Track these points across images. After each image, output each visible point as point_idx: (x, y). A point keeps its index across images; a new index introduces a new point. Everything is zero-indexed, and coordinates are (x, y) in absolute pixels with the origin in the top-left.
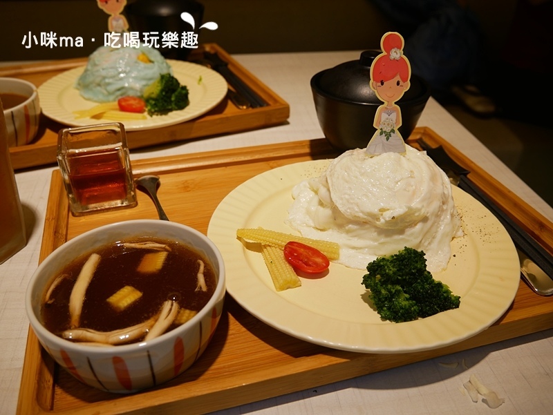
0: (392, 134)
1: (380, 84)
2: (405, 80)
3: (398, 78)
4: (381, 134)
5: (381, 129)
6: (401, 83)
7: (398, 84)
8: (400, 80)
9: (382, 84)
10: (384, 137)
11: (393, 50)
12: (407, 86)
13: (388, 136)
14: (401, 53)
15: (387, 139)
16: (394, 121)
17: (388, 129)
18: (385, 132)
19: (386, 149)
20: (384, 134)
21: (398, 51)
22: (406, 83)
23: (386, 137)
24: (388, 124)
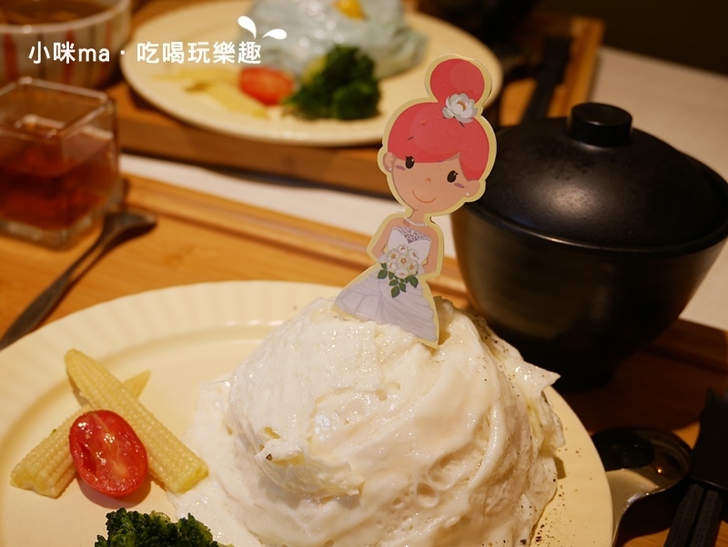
0: (409, 286)
1: (403, 163)
2: (472, 175)
3: (454, 164)
4: (382, 275)
5: (384, 265)
6: (460, 178)
7: (452, 177)
8: (458, 170)
9: (410, 164)
10: (385, 286)
11: (456, 98)
12: (477, 190)
13: (398, 287)
14: (475, 111)
15: (395, 294)
16: (422, 259)
17: (402, 272)
18: (392, 275)
19: (386, 316)
20: (387, 279)
21: (469, 104)
22: (473, 182)
23: (392, 287)
24: (403, 261)
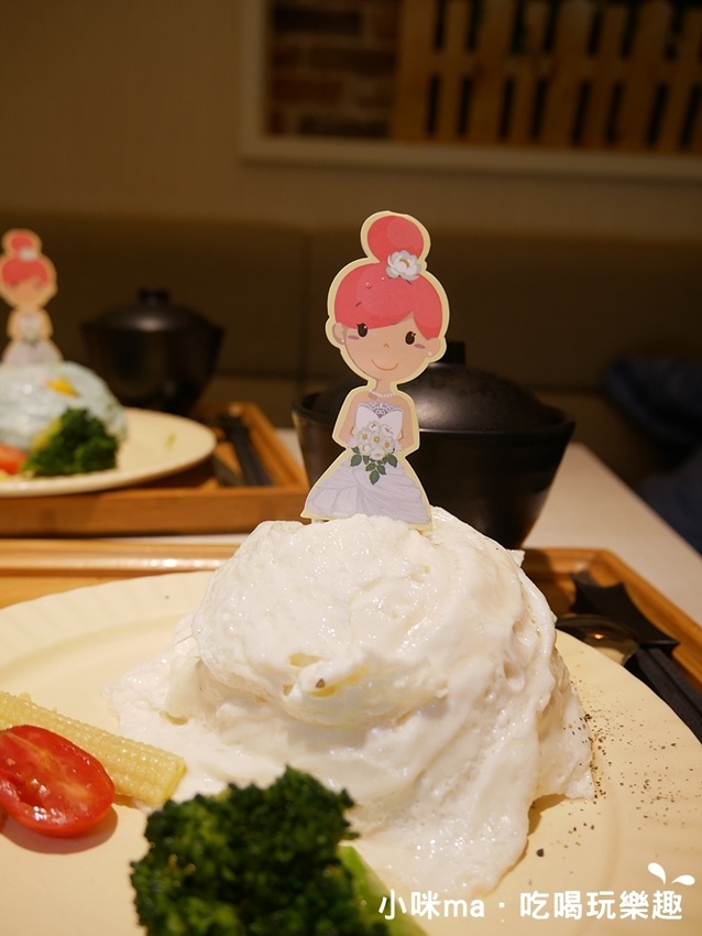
0: (388, 466)
1: (355, 332)
2: (431, 333)
3: (409, 325)
4: (355, 461)
5: (356, 450)
6: (419, 338)
7: (410, 339)
8: (415, 330)
9: (363, 332)
10: (362, 473)
11: (397, 256)
12: (437, 349)
13: (376, 471)
14: (419, 266)
15: (374, 479)
16: (396, 434)
17: (377, 453)
18: (367, 459)
19: (369, 507)
20: (363, 465)
21: (412, 260)
22: (433, 340)
23: (370, 472)
24: (377, 440)
